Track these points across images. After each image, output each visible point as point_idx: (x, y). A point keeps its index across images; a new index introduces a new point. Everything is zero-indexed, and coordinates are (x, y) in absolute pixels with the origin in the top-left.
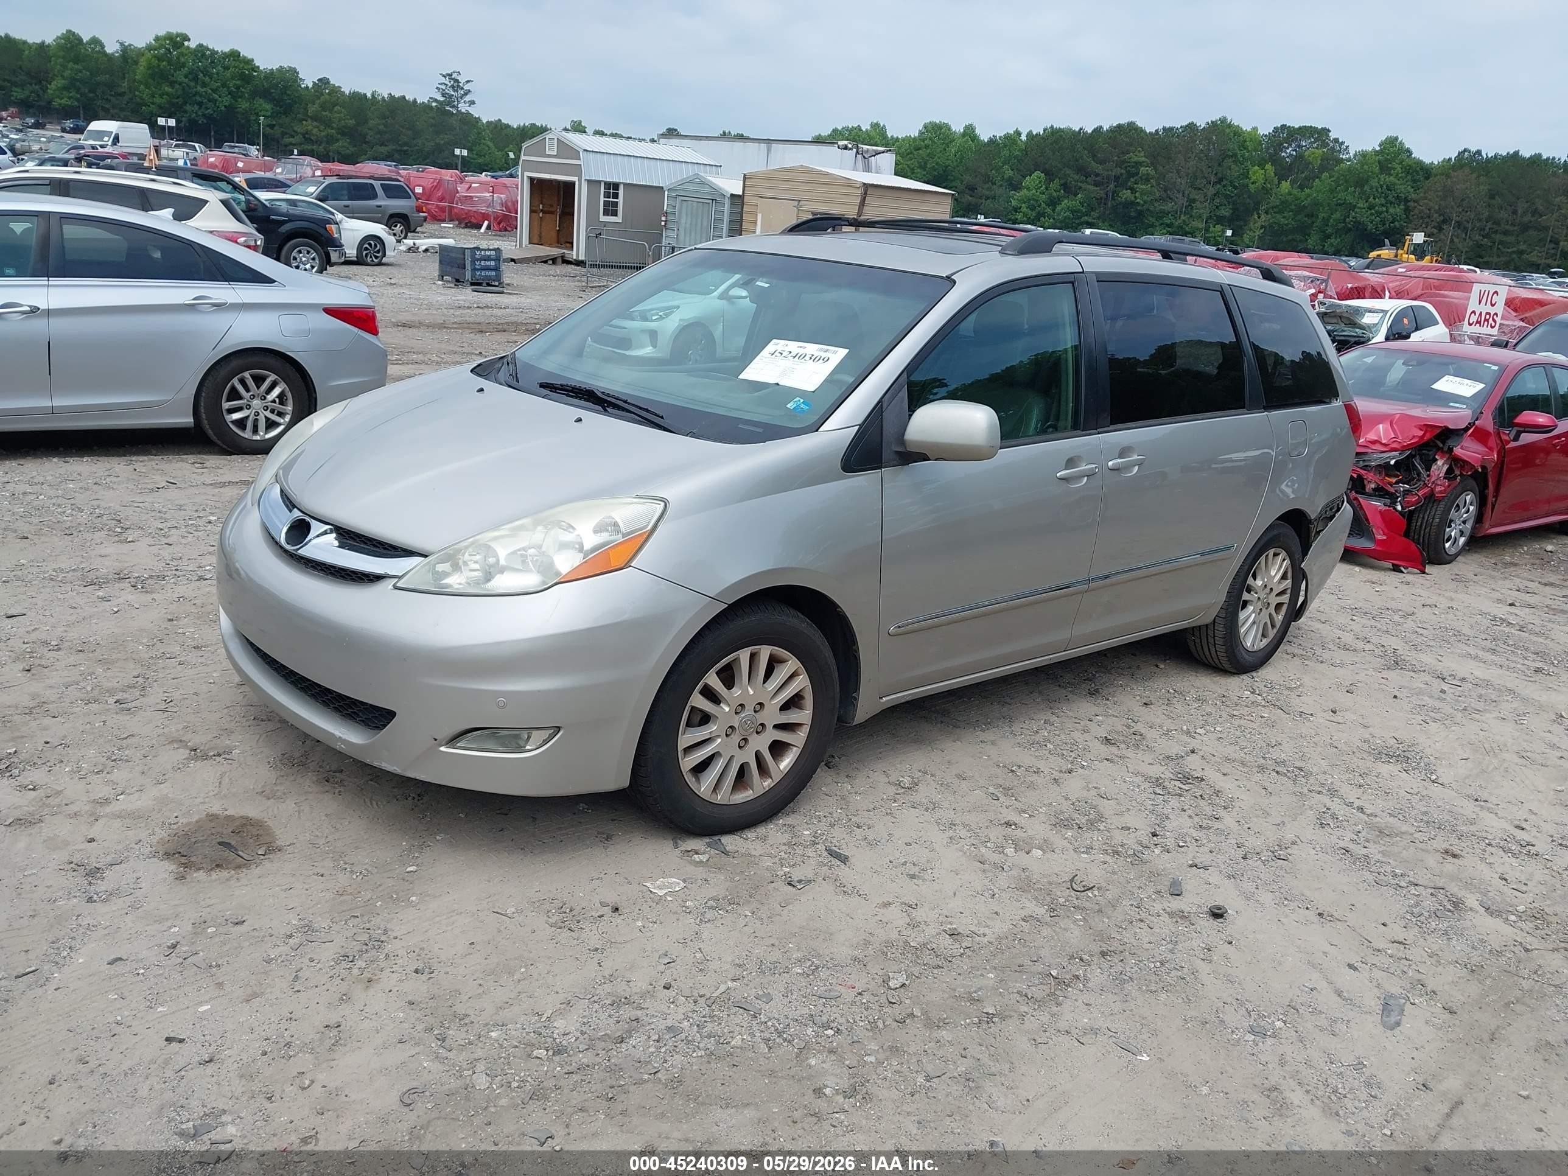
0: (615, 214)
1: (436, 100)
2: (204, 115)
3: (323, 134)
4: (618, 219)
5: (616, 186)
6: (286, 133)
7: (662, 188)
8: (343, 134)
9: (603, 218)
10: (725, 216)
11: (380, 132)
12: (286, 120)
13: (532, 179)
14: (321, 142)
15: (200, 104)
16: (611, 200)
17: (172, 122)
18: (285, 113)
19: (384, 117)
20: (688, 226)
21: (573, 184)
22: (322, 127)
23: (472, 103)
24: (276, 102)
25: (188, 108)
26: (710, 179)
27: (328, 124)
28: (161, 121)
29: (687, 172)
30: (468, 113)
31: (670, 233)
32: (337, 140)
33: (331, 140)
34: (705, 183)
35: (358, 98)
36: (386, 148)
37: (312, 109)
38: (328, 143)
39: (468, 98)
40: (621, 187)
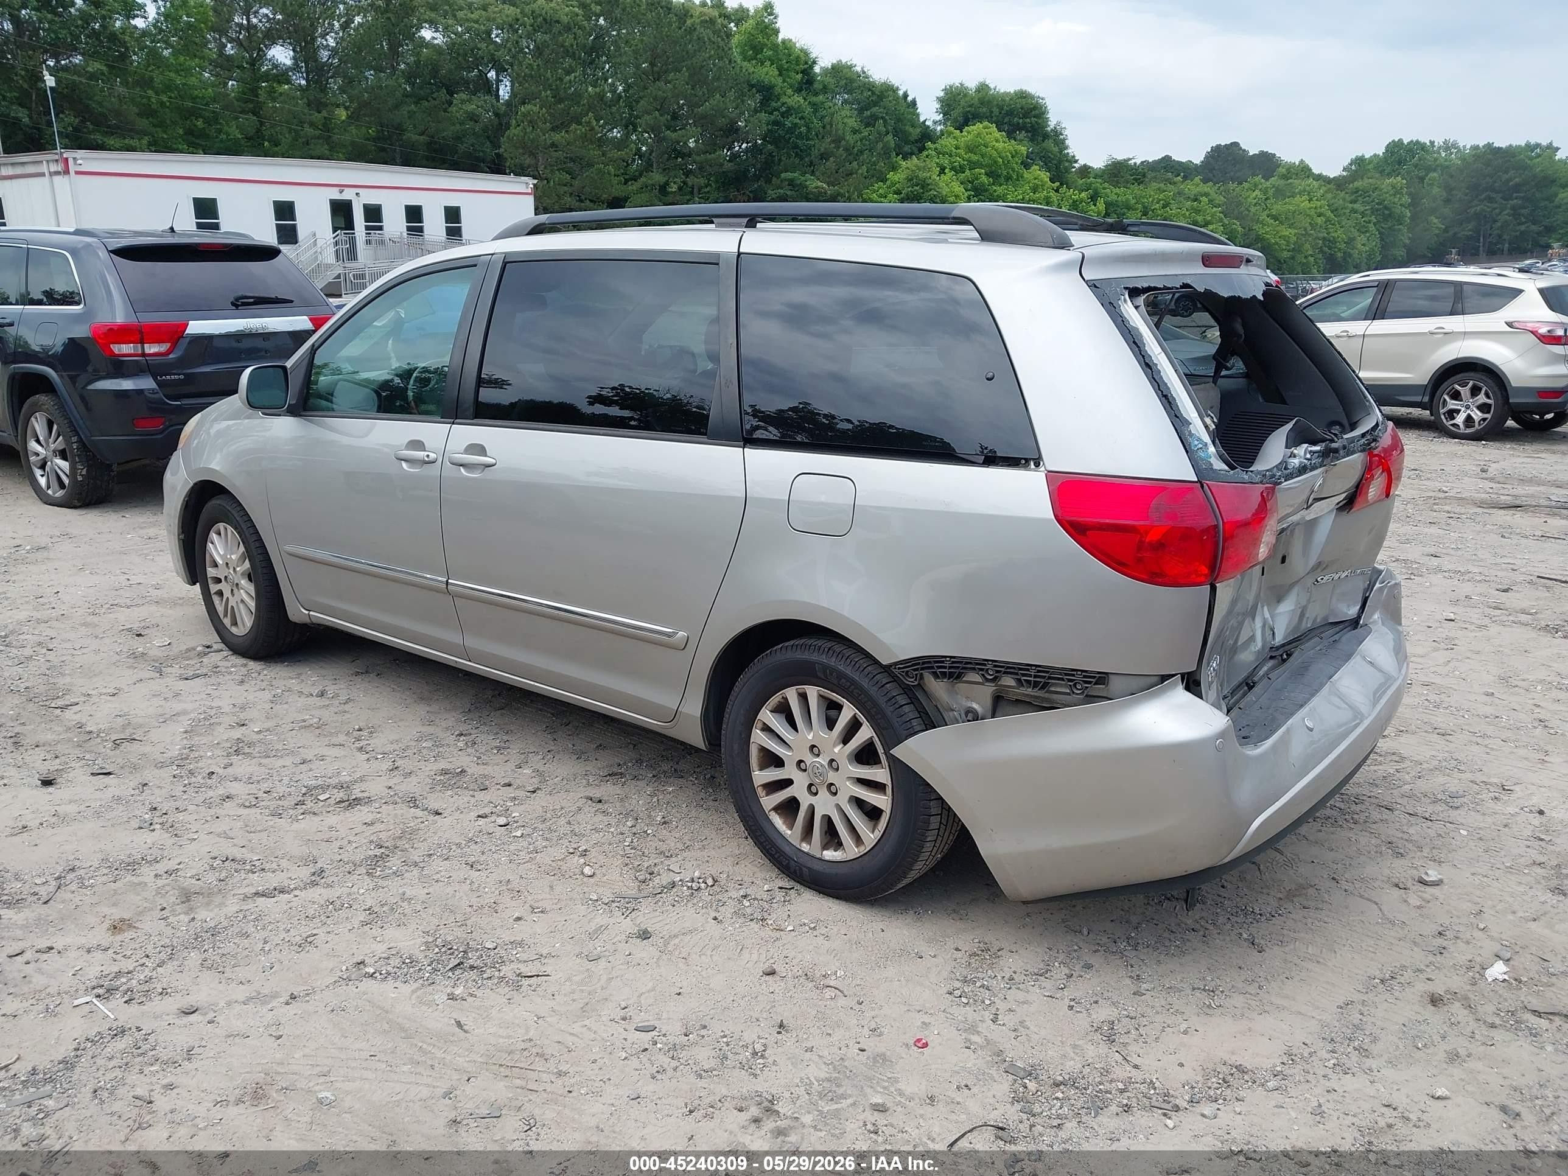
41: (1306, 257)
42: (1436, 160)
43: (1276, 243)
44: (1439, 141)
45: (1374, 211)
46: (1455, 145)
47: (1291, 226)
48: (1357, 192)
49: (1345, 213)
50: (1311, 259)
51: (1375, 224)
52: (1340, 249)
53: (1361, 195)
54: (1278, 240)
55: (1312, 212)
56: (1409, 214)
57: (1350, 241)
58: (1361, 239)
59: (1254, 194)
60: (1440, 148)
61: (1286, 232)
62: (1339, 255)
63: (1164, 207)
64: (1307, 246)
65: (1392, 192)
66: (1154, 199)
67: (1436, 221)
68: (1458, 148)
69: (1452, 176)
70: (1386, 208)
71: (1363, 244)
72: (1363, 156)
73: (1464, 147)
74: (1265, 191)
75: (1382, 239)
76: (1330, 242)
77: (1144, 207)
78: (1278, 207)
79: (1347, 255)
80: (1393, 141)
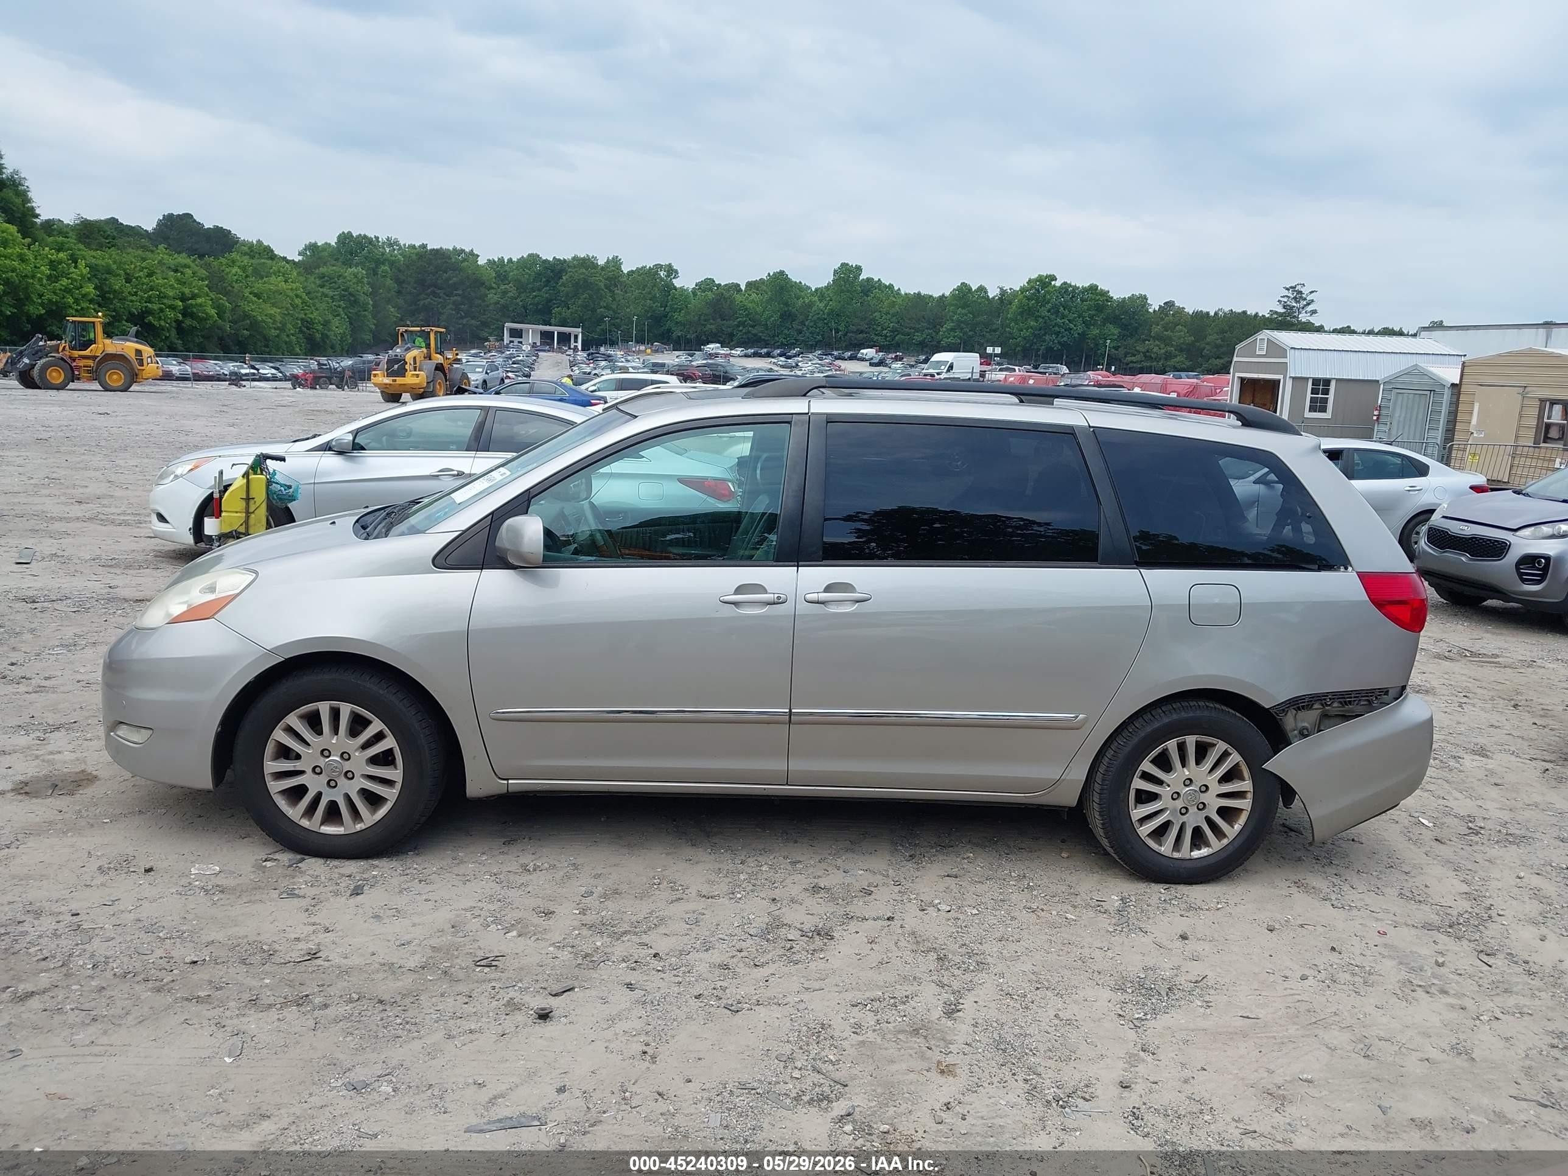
0: (1323, 409)
1: (1276, 313)
2: (1059, 343)
3: (1163, 351)
4: (1327, 415)
5: (1327, 382)
6: (1129, 353)
7: (1378, 381)
8: (1181, 350)
9: (1308, 414)
10: (1444, 407)
11: (1218, 347)
12: (1130, 341)
13: (1242, 380)
14: (1160, 359)
15: (1058, 333)
16: (1320, 396)
17: (998, 350)
18: (1131, 335)
19: (1223, 332)
20: (1402, 419)
21: (1279, 381)
22: (1162, 346)
23: (1314, 312)
24: (1125, 327)
25: (1047, 337)
26: (1431, 369)
27: (1167, 341)
28: (989, 350)
29: (1405, 363)
30: (1309, 322)
31: (1383, 428)
32: (1176, 356)
33: (1168, 356)
34: (1424, 374)
35: (1201, 317)
36: (1222, 361)
37: (1156, 329)
38: (1166, 359)
39: (1309, 308)
40: (1333, 384)
41: (288, 336)
42: (383, 254)
43: (264, 321)
44: (383, 238)
45: (342, 297)
46: (396, 243)
47: (274, 305)
48: (324, 277)
49: (317, 297)
50: (294, 338)
51: (343, 308)
52: (318, 330)
53: (327, 281)
54: (264, 318)
55: (291, 294)
56: (371, 302)
57: (326, 324)
58: (336, 322)
59: (234, 271)
60: (384, 243)
61: (273, 311)
62: (318, 336)
63: (150, 275)
64: (289, 326)
65: (355, 280)
66: (136, 267)
67: (392, 310)
68: (399, 245)
69: (400, 271)
70: (351, 294)
71: (338, 327)
72: (316, 243)
73: (405, 245)
74: (244, 269)
75: (351, 324)
76: (308, 324)
77: (127, 274)
78: (259, 286)
79: (325, 337)
80: (343, 233)
